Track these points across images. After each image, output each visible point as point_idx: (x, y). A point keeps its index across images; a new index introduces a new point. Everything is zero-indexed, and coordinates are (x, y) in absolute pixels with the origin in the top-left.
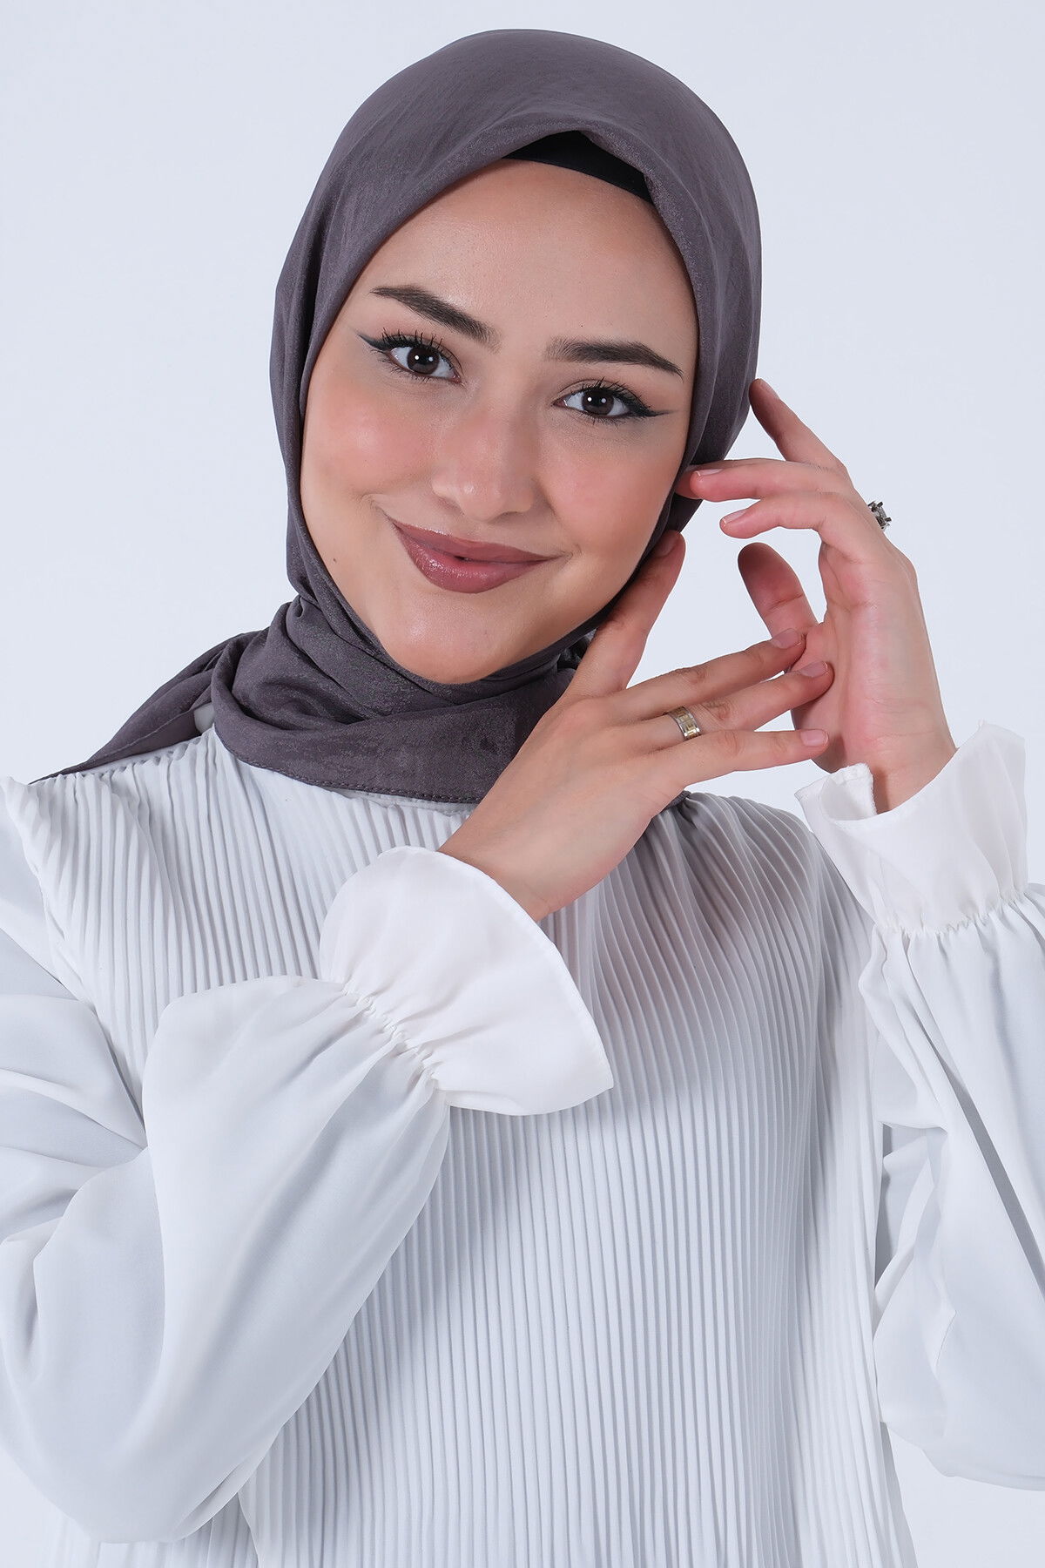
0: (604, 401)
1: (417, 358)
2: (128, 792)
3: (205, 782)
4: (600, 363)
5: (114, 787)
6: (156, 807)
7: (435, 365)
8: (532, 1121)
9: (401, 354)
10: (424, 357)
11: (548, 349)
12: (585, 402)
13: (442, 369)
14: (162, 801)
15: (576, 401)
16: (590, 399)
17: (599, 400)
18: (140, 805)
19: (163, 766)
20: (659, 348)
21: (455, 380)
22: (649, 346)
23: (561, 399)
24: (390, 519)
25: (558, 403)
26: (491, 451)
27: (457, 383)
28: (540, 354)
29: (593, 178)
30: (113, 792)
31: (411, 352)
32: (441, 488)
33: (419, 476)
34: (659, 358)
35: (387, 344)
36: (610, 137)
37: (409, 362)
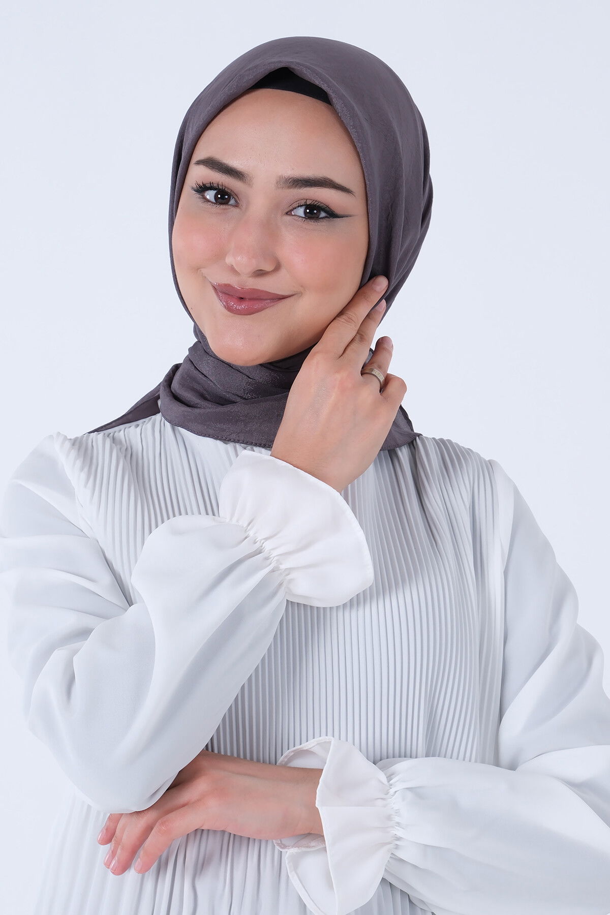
0: (315, 211)
1: (219, 196)
2: (121, 442)
3: (159, 435)
4: (305, 189)
5: (114, 439)
6: (134, 450)
7: (229, 200)
8: (328, 610)
9: (210, 195)
10: (224, 197)
11: (277, 183)
12: (305, 213)
13: (232, 202)
14: (137, 446)
15: (301, 212)
16: (308, 211)
17: (314, 211)
18: (126, 449)
19: (139, 429)
20: (338, 179)
21: (237, 205)
22: (329, 177)
23: (291, 211)
24: (210, 282)
25: (288, 213)
26: (250, 237)
27: (237, 206)
28: (273, 186)
29: (300, 95)
30: (113, 443)
31: (216, 194)
32: (229, 260)
33: (219, 256)
34: (339, 185)
35: (202, 189)
36: (304, 71)
37: (215, 199)
